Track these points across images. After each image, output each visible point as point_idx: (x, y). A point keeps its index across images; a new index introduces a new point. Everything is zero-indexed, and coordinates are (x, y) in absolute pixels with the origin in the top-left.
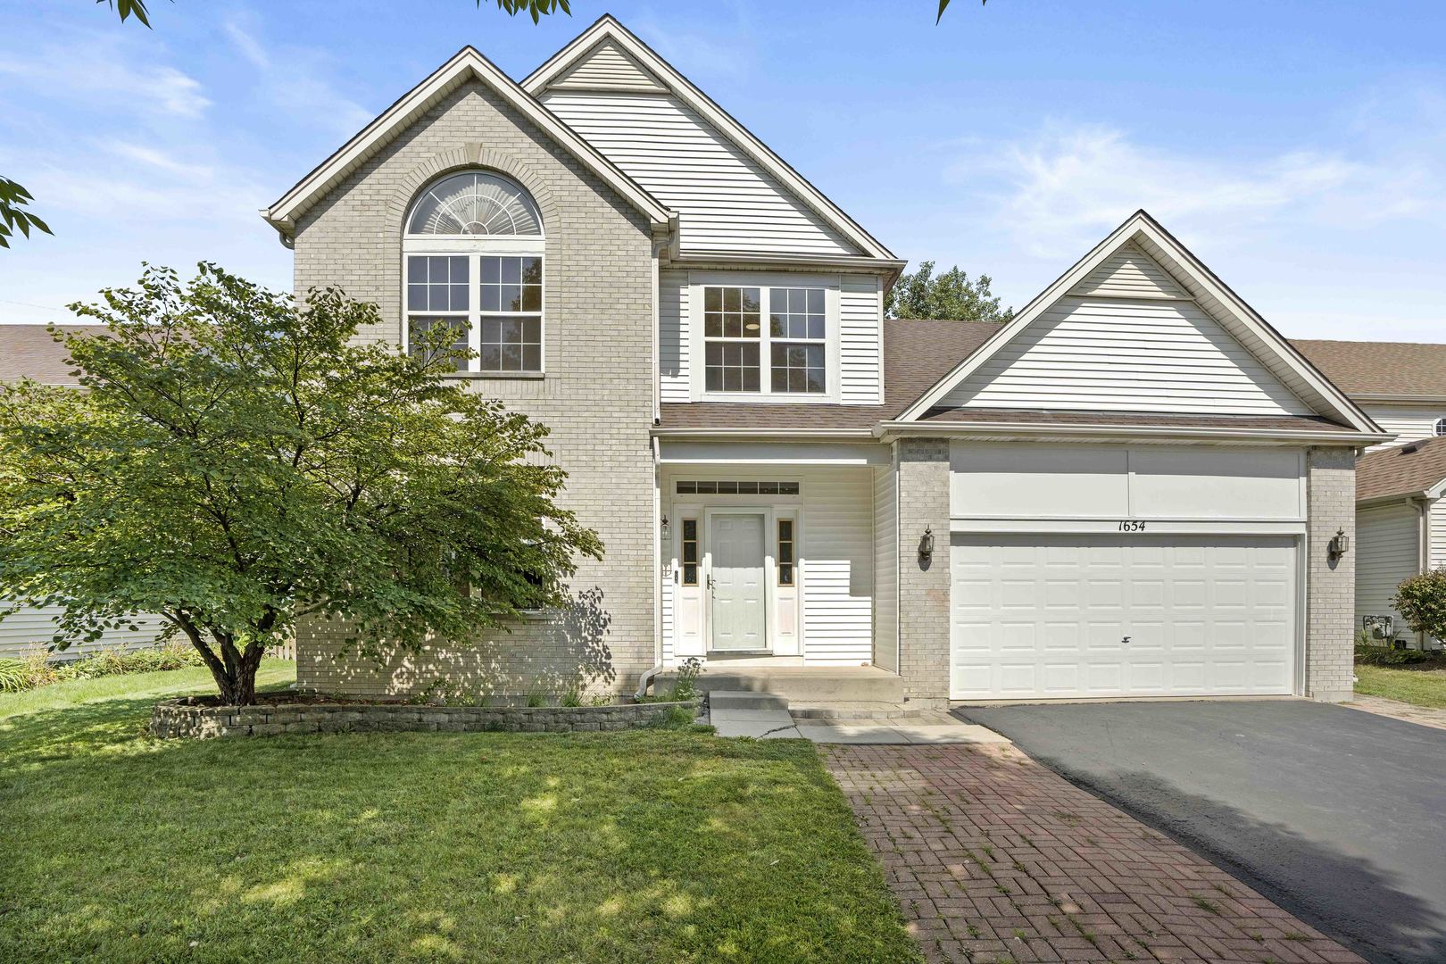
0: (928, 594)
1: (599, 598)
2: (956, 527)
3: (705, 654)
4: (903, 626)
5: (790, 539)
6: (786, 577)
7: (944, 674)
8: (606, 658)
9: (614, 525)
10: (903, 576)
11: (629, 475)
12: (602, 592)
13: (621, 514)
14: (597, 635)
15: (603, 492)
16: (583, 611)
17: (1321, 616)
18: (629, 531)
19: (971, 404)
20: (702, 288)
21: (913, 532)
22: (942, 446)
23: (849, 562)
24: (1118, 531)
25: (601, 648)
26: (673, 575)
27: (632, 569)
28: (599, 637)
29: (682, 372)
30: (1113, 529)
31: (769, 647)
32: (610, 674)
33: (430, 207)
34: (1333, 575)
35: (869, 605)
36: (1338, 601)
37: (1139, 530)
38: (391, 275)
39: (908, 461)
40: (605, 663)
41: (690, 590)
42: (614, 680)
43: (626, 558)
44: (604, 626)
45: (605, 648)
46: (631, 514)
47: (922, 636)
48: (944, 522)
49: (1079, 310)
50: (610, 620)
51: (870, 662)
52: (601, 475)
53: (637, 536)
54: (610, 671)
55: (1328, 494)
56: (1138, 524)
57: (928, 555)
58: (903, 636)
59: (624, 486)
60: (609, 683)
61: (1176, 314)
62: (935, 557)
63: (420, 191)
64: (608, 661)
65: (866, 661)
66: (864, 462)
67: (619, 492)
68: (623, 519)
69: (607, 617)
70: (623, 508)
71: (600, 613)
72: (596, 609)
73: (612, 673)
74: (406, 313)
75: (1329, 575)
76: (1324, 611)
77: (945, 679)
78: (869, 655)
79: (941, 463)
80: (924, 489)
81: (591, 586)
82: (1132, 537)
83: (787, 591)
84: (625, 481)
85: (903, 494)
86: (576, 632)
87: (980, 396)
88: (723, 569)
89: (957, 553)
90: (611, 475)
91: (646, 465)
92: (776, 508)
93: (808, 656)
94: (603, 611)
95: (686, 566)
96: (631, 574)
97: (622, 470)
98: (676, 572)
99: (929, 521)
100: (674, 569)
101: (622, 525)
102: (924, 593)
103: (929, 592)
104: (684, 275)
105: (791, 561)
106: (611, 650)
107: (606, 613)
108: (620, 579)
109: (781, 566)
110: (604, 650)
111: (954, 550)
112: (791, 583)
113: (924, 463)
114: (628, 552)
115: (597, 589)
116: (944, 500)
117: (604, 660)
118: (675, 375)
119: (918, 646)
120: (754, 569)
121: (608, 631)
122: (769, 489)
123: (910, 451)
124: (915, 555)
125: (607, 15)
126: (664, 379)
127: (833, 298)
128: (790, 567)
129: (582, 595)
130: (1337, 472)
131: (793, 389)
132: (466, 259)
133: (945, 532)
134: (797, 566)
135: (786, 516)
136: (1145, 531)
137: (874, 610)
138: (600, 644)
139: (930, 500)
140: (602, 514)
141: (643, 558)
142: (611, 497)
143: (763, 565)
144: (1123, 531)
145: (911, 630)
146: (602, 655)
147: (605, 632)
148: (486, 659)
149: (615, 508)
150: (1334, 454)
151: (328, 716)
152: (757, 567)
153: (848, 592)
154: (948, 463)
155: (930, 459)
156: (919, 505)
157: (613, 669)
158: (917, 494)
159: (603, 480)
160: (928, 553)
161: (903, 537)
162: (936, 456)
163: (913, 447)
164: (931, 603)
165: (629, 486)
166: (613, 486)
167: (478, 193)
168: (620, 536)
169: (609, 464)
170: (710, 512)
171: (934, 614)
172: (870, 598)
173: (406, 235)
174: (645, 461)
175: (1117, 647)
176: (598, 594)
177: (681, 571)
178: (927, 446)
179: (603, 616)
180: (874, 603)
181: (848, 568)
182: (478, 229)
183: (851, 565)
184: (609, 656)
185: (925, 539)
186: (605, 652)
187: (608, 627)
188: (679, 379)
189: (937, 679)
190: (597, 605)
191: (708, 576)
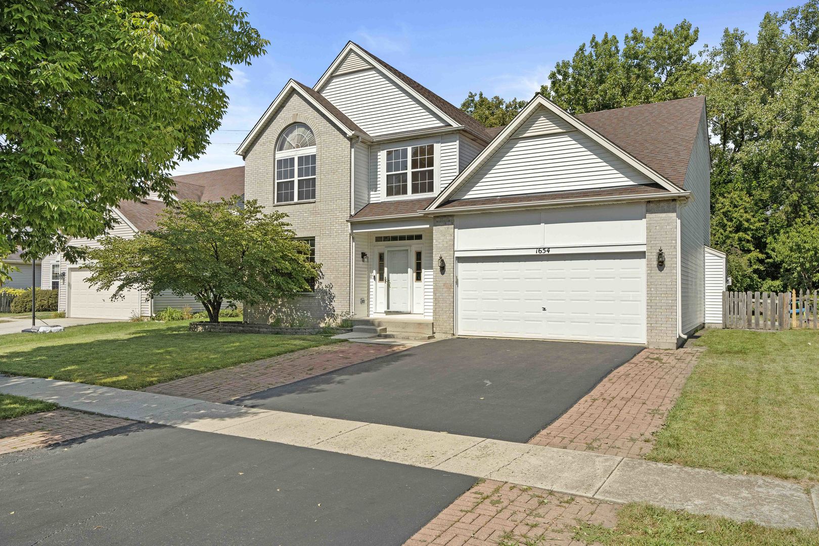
0: (444, 286)
2: (457, 254)
3: (384, 312)
4: (434, 300)
5: (420, 261)
6: (419, 278)
7: (450, 322)
10: (434, 277)
11: (342, 238)
13: (339, 254)
15: (333, 245)
16: (326, 292)
17: (653, 298)
18: (342, 260)
19: (466, 197)
20: (385, 151)
21: (438, 258)
22: (450, 218)
24: (535, 253)
26: (373, 277)
27: (342, 276)
28: (331, 303)
29: (378, 189)
30: (533, 252)
31: (409, 310)
33: (284, 140)
34: (661, 274)
36: (665, 289)
37: (547, 253)
38: (271, 168)
39: (436, 226)
40: (333, 314)
41: (381, 284)
42: (336, 320)
43: (340, 271)
44: (333, 299)
45: (333, 307)
46: (342, 254)
47: (441, 304)
48: (452, 253)
49: (518, 145)
50: (335, 296)
52: (333, 239)
53: (344, 263)
54: (335, 317)
55: (657, 228)
56: (546, 250)
57: (444, 268)
58: (434, 304)
59: (340, 243)
60: (334, 322)
61: (569, 139)
62: (448, 268)
63: (280, 135)
66: (428, 226)
68: (340, 256)
70: (340, 252)
71: (332, 294)
72: (331, 292)
74: (276, 181)
75: (658, 274)
76: (655, 295)
77: (451, 324)
79: (450, 226)
80: (443, 238)
81: (329, 283)
82: (543, 256)
83: (419, 284)
84: (341, 240)
85: (434, 241)
86: (324, 301)
87: (470, 193)
88: (393, 274)
89: (461, 266)
90: (336, 238)
92: (414, 246)
93: (425, 314)
95: (379, 274)
96: (342, 278)
97: (340, 236)
98: (375, 276)
99: (444, 253)
100: (375, 274)
101: (339, 258)
102: (442, 285)
103: (444, 284)
104: (378, 147)
105: (420, 271)
106: (335, 308)
107: (334, 294)
108: (338, 280)
109: (417, 273)
111: (460, 265)
112: (420, 280)
113: (443, 227)
114: (341, 269)
115: (331, 284)
116: (452, 242)
118: (376, 191)
119: (440, 309)
121: (334, 301)
122: (410, 238)
123: (437, 222)
124: (439, 268)
125: (350, 41)
126: (372, 193)
127: (437, 147)
128: (420, 273)
129: (326, 287)
130: (664, 215)
131: (421, 192)
132: (294, 158)
133: (452, 257)
135: (419, 250)
136: (550, 253)
139: (445, 243)
140: (333, 254)
141: (346, 271)
142: (336, 247)
144: (538, 253)
145: (437, 302)
146: (332, 311)
148: (296, 311)
149: (337, 252)
150: (662, 204)
151: (233, 328)
154: (454, 226)
155: (445, 225)
156: (441, 245)
158: (440, 241)
159: (333, 241)
161: (434, 260)
162: (447, 223)
163: (438, 219)
164: (445, 290)
165: (342, 243)
166: (337, 243)
167: (298, 131)
168: (339, 262)
169: (335, 234)
170: (387, 249)
173: (277, 152)
174: (347, 232)
175: (540, 312)
176: (331, 286)
177: (378, 276)
178: (444, 219)
182: (298, 146)
184: (334, 311)
185: (440, 261)
186: (333, 309)
188: (377, 192)
189: (448, 324)
190: (331, 290)
191: (385, 277)
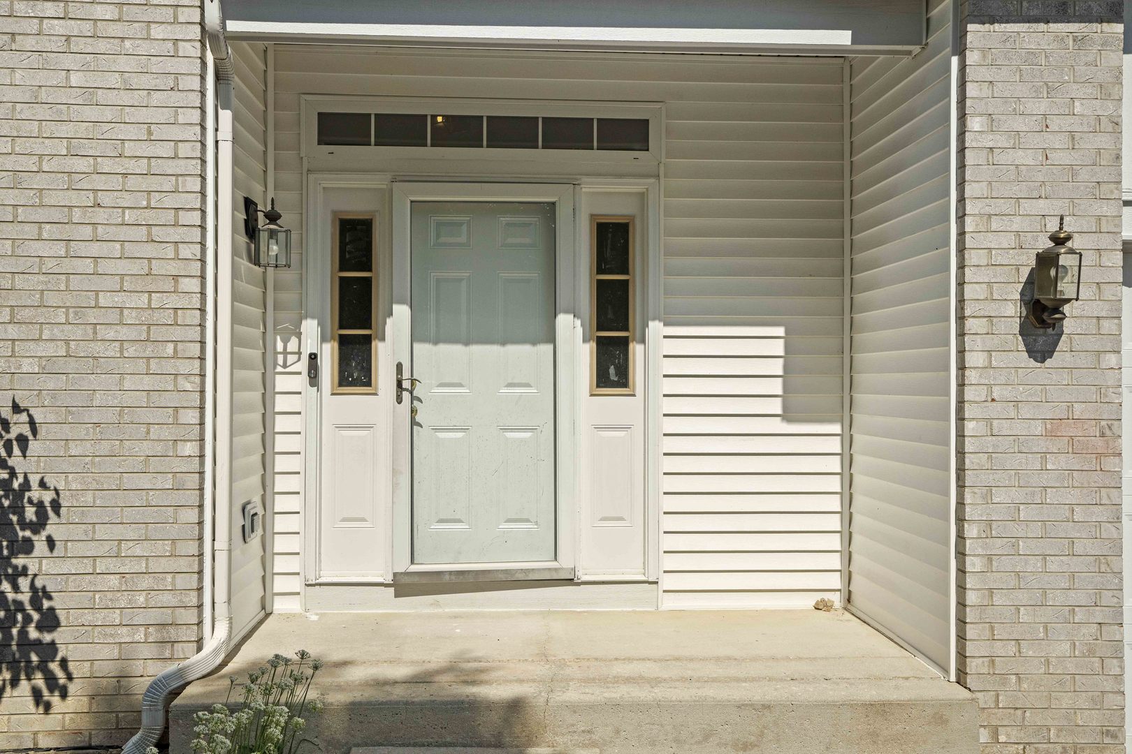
0: (1051, 434)
1: (22, 440)
3: (389, 579)
4: (971, 531)
5: (625, 271)
6: (612, 370)
7: (1108, 685)
8: (40, 628)
9: (77, 215)
10: (971, 376)
11: (123, 63)
12: (32, 423)
13: (99, 182)
14: (13, 553)
15: (42, 112)
18: (125, 233)
21: (1007, 241)
23: (780, 331)
25: (25, 597)
26: (303, 366)
27: (131, 351)
28: (19, 561)
31: (565, 562)
32: (51, 680)
35: (835, 445)
39: (992, 21)
40: (38, 643)
41: (355, 403)
42: (64, 695)
43: (113, 317)
44: (38, 526)
45: (39, 595)
46: (132, 182)
47: (1035, 564)
48: (1107, 209)
50: (56, 506)
51: (836, 599)
52: (35, 60)
53: (150, 250)
54: (54, 667)
57: (1056, 310)
58: (973, 564)
59: (112, 97)
60: (48, 707)
62: (1073, 320)
64: (47, 638)
65: (826, 596)
66: (842, 38)
67: (91, 113)
68: (105, 199)
69: (47, 497)
70: (106, 166)
71: (26, 486)
72: (13, 474)
73: (60, 674)
77: (1111, 701)
78: (835, 581)
79: (1096, 27)
80: (1042, 106)
83: (614, 404)
84: (114, 80)
85: (974, 124)
88: (443, 348)
90: (68, 61)
91: (179, 32)
92: (589, 187)
93: (668, 582)
94: (34, 480)
95: (344, 341)
96: (128, 367)
97: (102, 46)
98: (313, 357)
99: (1056, 207)
100: (310, 345)
101: (100, 216)
102: (1038, 428)
103: (1053, 429)
105: (626, 329)
106: (58, 602)
107: (43, 484)
108: (93, 382)
109: (601, 342)
110: (36, 602)
112: (625, 385)
113: (1042, 27)
114: (118, 299)
115: (16, 408)
116: (1104, 141)
117: (33, 634)
119: (1022, 597)
120: (527, 348)
121: (51, 543)
122: (569, 133)
124: (1012, 311)
128: (624, 343)
133: (1105, 240)
134: (643, 341)
135: (615, 210)
137: (848, 459)
138: (24, 583)
139: (1059, 141)
140: (38, 182)
141: (167, 317)
142: (65, 130)
143: (551, 338)
145: (997, 546)
146: (27, 619)
147: (40, 546)
149: (81, 165)
152: (534, 343)
153: (779, 411)
154: (1119, 28)
155: (1063, 13)
156: (1021, 157)
157: (64, 663)
158: (1019, 124)
159: (41, 78)
160: (1057, 307)
161: (972, 258)
162: (1080, 5)
164: (1062, 462)
165: (126, 98)
166: (73, 96)
168: (95, 249)
169: (59, 27)
170: (405, 196)
171: (1072, 496)
172: (836, 428)
174: (175, 21)
176: (19, 427)
177: (329, 356)
179: (35, 494)
180: (848, 441)
181: (778, 348)
183: (787, 339)
184: (50, 621)
185: (1046, 261)
186: (38, 608)
187: (53, 528)
189: (1083, 702)
190: (16, 461)
191: (399, 367)
